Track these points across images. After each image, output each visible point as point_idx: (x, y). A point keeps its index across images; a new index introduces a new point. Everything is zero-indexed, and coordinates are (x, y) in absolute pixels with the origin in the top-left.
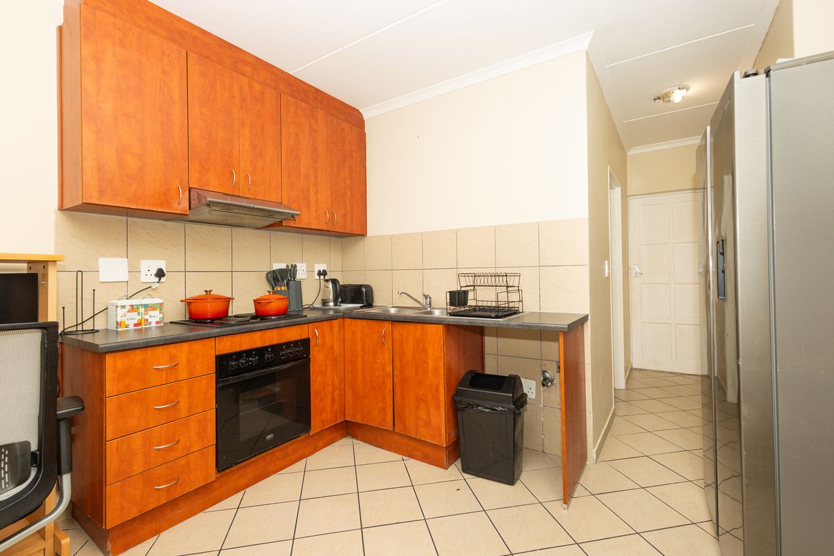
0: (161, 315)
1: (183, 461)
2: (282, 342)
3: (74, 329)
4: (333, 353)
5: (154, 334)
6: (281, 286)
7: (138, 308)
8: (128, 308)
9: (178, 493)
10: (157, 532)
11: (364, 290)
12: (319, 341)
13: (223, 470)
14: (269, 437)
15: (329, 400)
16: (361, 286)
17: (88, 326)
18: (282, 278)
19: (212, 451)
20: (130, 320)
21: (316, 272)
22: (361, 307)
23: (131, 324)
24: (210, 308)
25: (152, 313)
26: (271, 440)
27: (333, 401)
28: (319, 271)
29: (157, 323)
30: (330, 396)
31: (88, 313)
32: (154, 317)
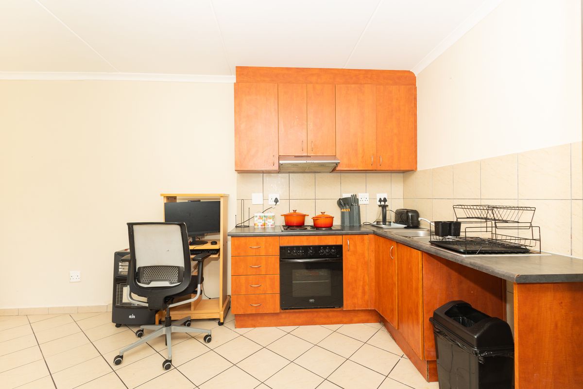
0: (273, 222)
1: (263, 296)
2: (321, 244)
3: (240, 225)
4: (364, 258)
5: (270, 231)
6: (346, 209)
7: (262, 218)
8: (258, 217)
9: (261, 312)
10: (254, 326)
11: (410, 214)
12: (352, 248)
13: (285, 309)
14: (311, 301)
15: (360, 291)
16: (408, 211)
17: (246, 224)
18: (348, 204)
19: (278, 297)
20: (259, 223)
21: (378, 199)
22: (405, 227)
23: (260, 224)
24: (295, 221)
25: (269, 220)
26: (312, 303)
27: (364, 293)
28: (380, 199)
29: (271, 225)
30: (361, 288)
31: (246, 218)
32: (270, 223)
